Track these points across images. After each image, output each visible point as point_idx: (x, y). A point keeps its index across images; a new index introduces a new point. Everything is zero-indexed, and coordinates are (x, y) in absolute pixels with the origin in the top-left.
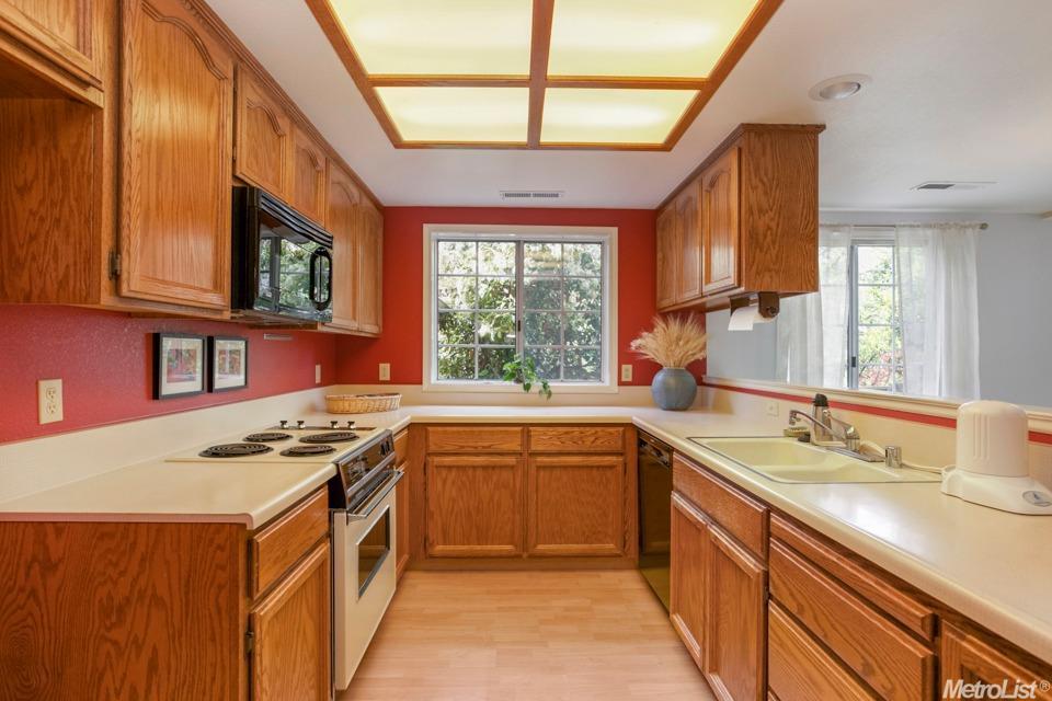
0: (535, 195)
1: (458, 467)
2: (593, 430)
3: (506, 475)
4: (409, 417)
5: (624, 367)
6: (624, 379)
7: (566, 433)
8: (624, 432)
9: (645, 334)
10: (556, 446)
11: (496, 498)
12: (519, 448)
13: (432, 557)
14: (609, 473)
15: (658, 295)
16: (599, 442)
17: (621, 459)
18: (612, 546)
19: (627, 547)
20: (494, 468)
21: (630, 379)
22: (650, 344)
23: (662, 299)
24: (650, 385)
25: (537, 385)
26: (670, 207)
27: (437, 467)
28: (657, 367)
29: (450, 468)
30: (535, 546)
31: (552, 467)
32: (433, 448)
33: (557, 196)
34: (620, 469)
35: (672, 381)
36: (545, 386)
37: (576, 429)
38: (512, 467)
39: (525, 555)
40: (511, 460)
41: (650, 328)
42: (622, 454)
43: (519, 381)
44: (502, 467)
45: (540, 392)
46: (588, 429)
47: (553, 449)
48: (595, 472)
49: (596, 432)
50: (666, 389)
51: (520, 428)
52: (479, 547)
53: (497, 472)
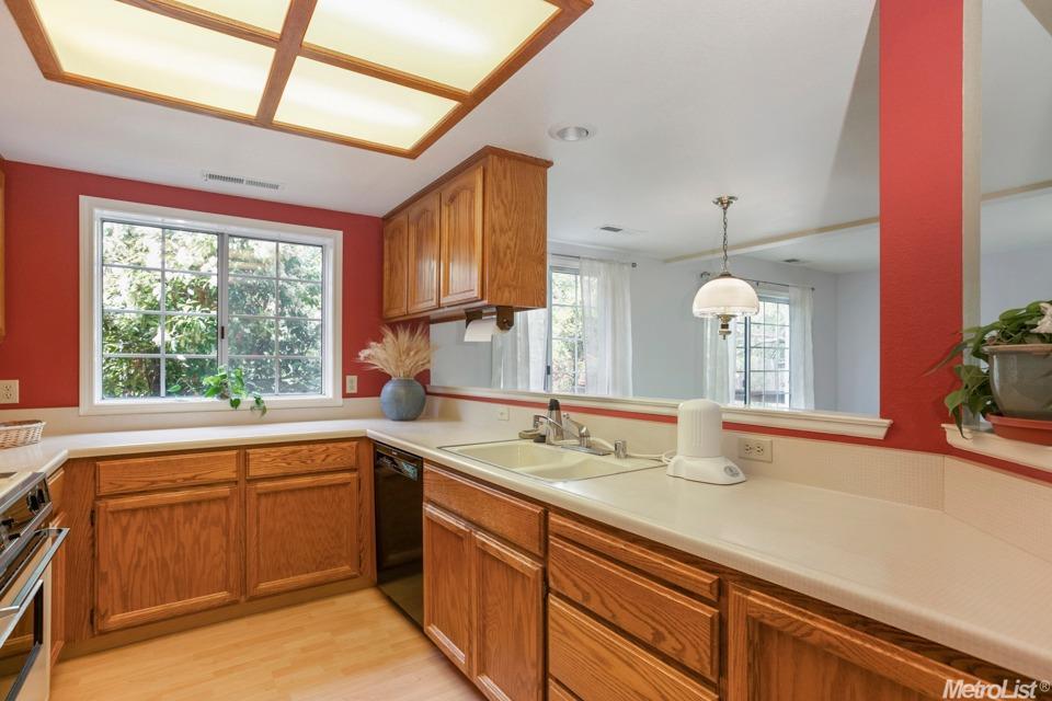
0: (251, 183)
1: (146, 509)
2: (324, 447)
3: (216, 509)
4: (65, 452)
5: (349, 378)
6: (348, 391)
7: (294, 452)
8: (357, 446)
9: (373, 344)
10: (283, 467)
11: (202, 540)
12: (234, 475)
13: (103, 633)
14: (342, 492)
15: (386, 305)
16: (330, 459)
17: (355, 475)
18: (347, 568)
19: (363, 565)
20: (199, 503)
21: (355, 391)
22: (378, 354)
23: (389, 309)
24: (379, 395)
25: (247, 399)
26: (402, 218)
27: (112, 513)
28: (386, 378)
29: (134, 511)
30: (256, 586)
31: (276, 493)
32: (105, 489)
33: (277, 187)
34: (354, 485)
35: (402, 391)
36: (258, 401)
37: (304, 447)
38: (225, 499)
39: (243, 599)
40: (224, 491)
41: (379, 338)
42: (356, 470)
43: (223, 397)
44: (212, 501)
45: (252, 409)
46: (318, 446)
47: (278, 472)
48: (326, 493)
49: (328, 449)
50: (397, 400)
51: (235, 452)
52: (178, 604)
53: (204, 507)
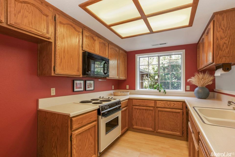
0: (160, 44)
1: (139, 109)
2: (174, 102)
3: (150, 112)
4: (129, 97)
5: (187, 86)
6: (187, 89)
7: (166, 103)
8: (183, 104)
9: (193, 77)
10: (163, 106)
11: (148, 117)
12: (154, 106)
13: (133, 128)
14: (178, 114)
15: (198, 67)
16: (175, 106)
17: (182, 111)
18: (179, 133)
19: (184, 134)
20: (148, 110)
21: (189, 90)
22: (194, 80)
24: (194, 91)
25: (162, 90)
27: (135, 108)
28: (197, 87)
29: (138, 109)
30: (157, 130)
31: (162, 111)
32: (134, 104)
33: (166, 44)
34: (181, 113)
35: (200, 90)
36: (164, 91)
37: (169, 102)
38: (152, 110)
39: (155, 132)
40: (152, 108)
42: (182, 110)
43: (158, 89)
44: (150, 110)
45: (163, 92)
46: (172, 102)
47: (163, 107)
48: (174, 113)
49: (174, 103)
50: (198, 92)
51: (154, 101)
52: (144, 128)
53: (148, 111)
